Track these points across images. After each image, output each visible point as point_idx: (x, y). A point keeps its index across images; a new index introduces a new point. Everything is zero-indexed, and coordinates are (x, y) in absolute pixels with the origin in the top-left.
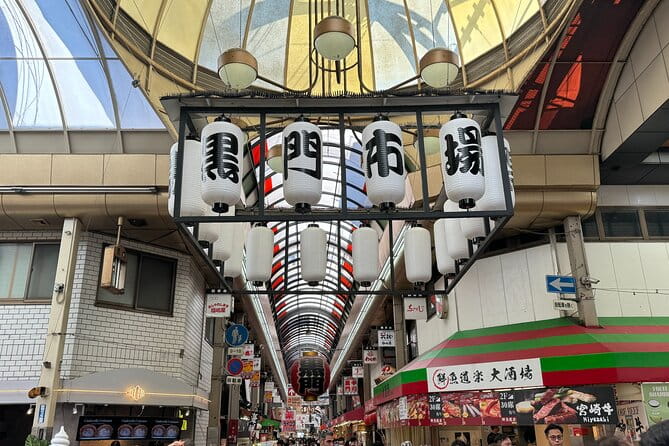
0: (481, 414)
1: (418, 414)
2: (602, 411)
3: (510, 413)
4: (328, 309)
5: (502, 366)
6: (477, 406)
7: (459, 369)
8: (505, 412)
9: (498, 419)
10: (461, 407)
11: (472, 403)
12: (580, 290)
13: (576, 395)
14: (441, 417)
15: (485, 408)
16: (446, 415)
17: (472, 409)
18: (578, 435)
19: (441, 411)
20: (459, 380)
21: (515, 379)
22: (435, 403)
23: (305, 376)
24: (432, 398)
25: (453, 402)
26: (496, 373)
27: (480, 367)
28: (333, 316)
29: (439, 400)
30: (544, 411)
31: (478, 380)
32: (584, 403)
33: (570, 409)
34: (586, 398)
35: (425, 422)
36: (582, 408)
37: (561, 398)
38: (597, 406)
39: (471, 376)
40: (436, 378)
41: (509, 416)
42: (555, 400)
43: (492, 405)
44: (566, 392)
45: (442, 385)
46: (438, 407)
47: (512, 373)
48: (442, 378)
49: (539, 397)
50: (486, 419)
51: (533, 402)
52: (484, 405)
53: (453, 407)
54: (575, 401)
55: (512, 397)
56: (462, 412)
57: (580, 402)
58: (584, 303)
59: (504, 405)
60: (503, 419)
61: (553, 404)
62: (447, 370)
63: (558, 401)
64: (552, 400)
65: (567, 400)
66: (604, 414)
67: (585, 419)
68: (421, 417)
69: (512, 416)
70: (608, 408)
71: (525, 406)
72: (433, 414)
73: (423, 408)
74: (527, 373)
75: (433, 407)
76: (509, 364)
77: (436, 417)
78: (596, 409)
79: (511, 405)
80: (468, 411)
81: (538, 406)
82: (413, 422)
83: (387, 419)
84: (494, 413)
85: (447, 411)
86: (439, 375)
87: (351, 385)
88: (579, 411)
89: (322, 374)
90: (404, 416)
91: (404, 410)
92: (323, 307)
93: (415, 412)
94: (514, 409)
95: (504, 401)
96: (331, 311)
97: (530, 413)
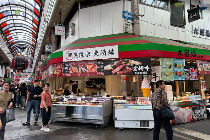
0: (87, 71)
1: (57, 72)
2: (144, 69)
3: (101, 70)
4: (30, 42)
5: (100, 49)
6: (86, 68)
7: (78, 51)
8: (99, 70)
9: (95, 73)
10: (78, 68)
11: (84, 67)
12: (135, 20)
13: (133, 62)
14: (68, 73)
15: (89, 68)
16: (71, 72)
17: (83, 69)
18: (124, 80)
19: (68, 70)
20: (78, 56)
21: (105, 55)
22: (66, 66)
23: (18, 63)
24: (65, 64)
25: (74, 66)
26: (96, 52)
27: (89, 50)
28: (32, 45)
29: (68, 65)
30: (117, 70)
31: (88, 56)
32: (136, 66)
33: (129, 68)
34: (138, 63)
35: (61, 75)
36: (135, 68)
37: (126, 64)
38: (142, 67)
39: (84, 54)
40: (67, 55)
41: (101, 72)
42: (123, 65)
43: (93, 67)
44: (128, 61)
45: (70, 58)
46: (67, 68)
47: (104, 52)
48: (70, 55)
49: (115, 63)
50: (90, 73)
51: (113, 65)
52: (89, 67)
53: (74, 68)
54: (132, 65)
55: (103, 63)
56: (79, 70)
57: (134, 65)
58: (136, 25)
59: (99, 67)
60: (98, 73)
61: (122, 66)
62: (73, 52)
63: (124, 65)
64: (121, 64)
65: (129, 64)
66: (145, 70)
67: (136, 73)
68: (58, 73)
69: (102, 72)
70: (147, 68)
71: (108, 67)
72: (65, 71)
73: (60, 69)
74: (112, 52)
75: (64, 68)
76: (103, 48)
77: (66, 73)
78: (142, 68)
79: (102, 67)
80: (81, 70)
81: (114, 67)
82: (55, 76)
83: (45, 76)
84: (94, 70)
85: (71, 70)
86: (69, 54)
87: (38, 68)
88: (133, 69)
89: (25, 63)
90: (51, 73)
91: (51, 70)
92: (28, 41)
93: (56, 71)
94: (103, 68)
95: (99, 65)
96: (31, 43)
97: (111, 70)
